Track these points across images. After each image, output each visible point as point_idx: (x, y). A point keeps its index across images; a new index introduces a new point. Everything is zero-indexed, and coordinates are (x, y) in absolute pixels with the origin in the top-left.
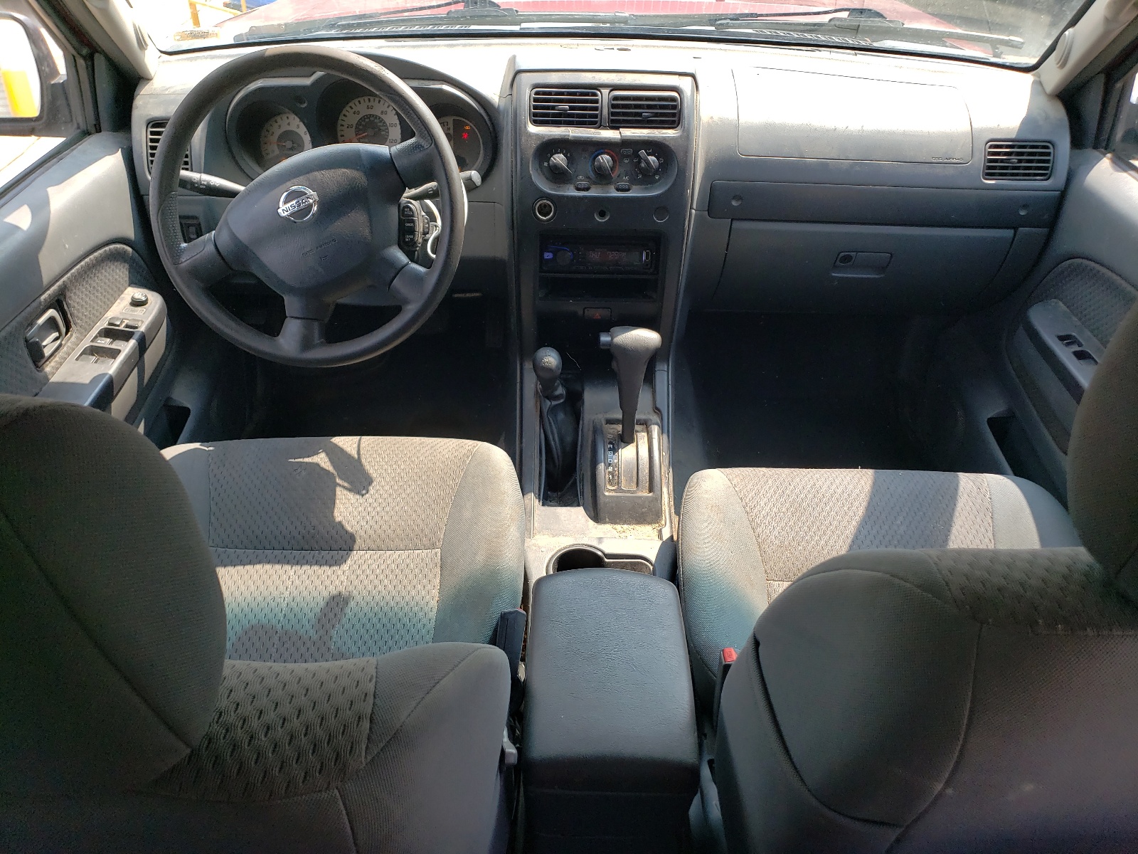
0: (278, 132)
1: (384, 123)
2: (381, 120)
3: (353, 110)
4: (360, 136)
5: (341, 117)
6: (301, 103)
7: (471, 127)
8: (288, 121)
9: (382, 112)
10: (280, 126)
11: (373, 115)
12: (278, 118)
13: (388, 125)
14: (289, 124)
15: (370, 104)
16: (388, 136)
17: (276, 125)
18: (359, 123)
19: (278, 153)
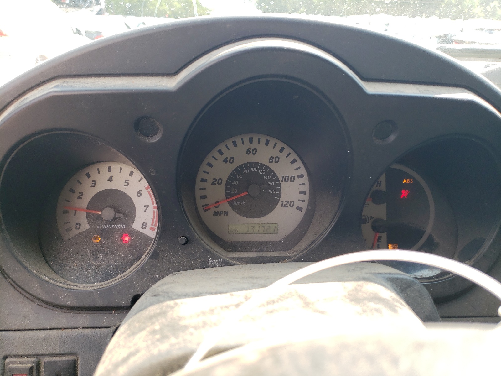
0: (90, 193)
1: (275, 175)
2: (270, 172)
3: (224, 157)
4: (234, 198)
5: (204, 167)
6: (147, 135)
7: (414, 180)
8: (109, 175)
9: (271, 159)
10: (94, 183)
11: (257, 164)
12: (92, 171)
13: (281, 179)
14: (111, 179)
15: (253, 146)
16: (279, 196)
17: (89, 182)
18: (233, 176)
19: (88, 227)
